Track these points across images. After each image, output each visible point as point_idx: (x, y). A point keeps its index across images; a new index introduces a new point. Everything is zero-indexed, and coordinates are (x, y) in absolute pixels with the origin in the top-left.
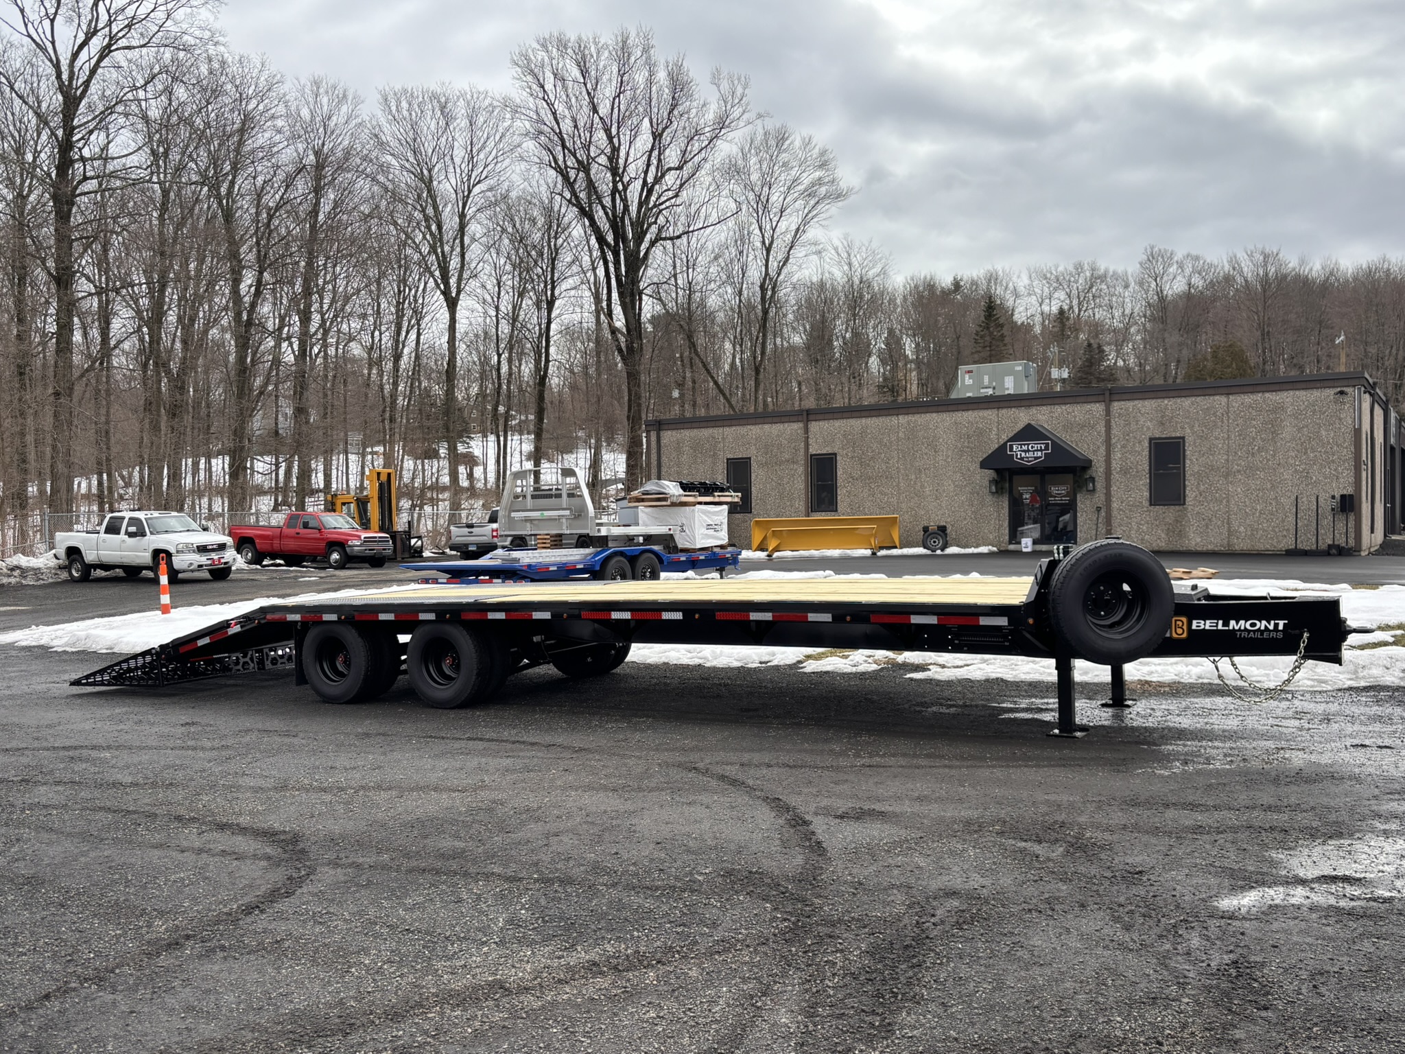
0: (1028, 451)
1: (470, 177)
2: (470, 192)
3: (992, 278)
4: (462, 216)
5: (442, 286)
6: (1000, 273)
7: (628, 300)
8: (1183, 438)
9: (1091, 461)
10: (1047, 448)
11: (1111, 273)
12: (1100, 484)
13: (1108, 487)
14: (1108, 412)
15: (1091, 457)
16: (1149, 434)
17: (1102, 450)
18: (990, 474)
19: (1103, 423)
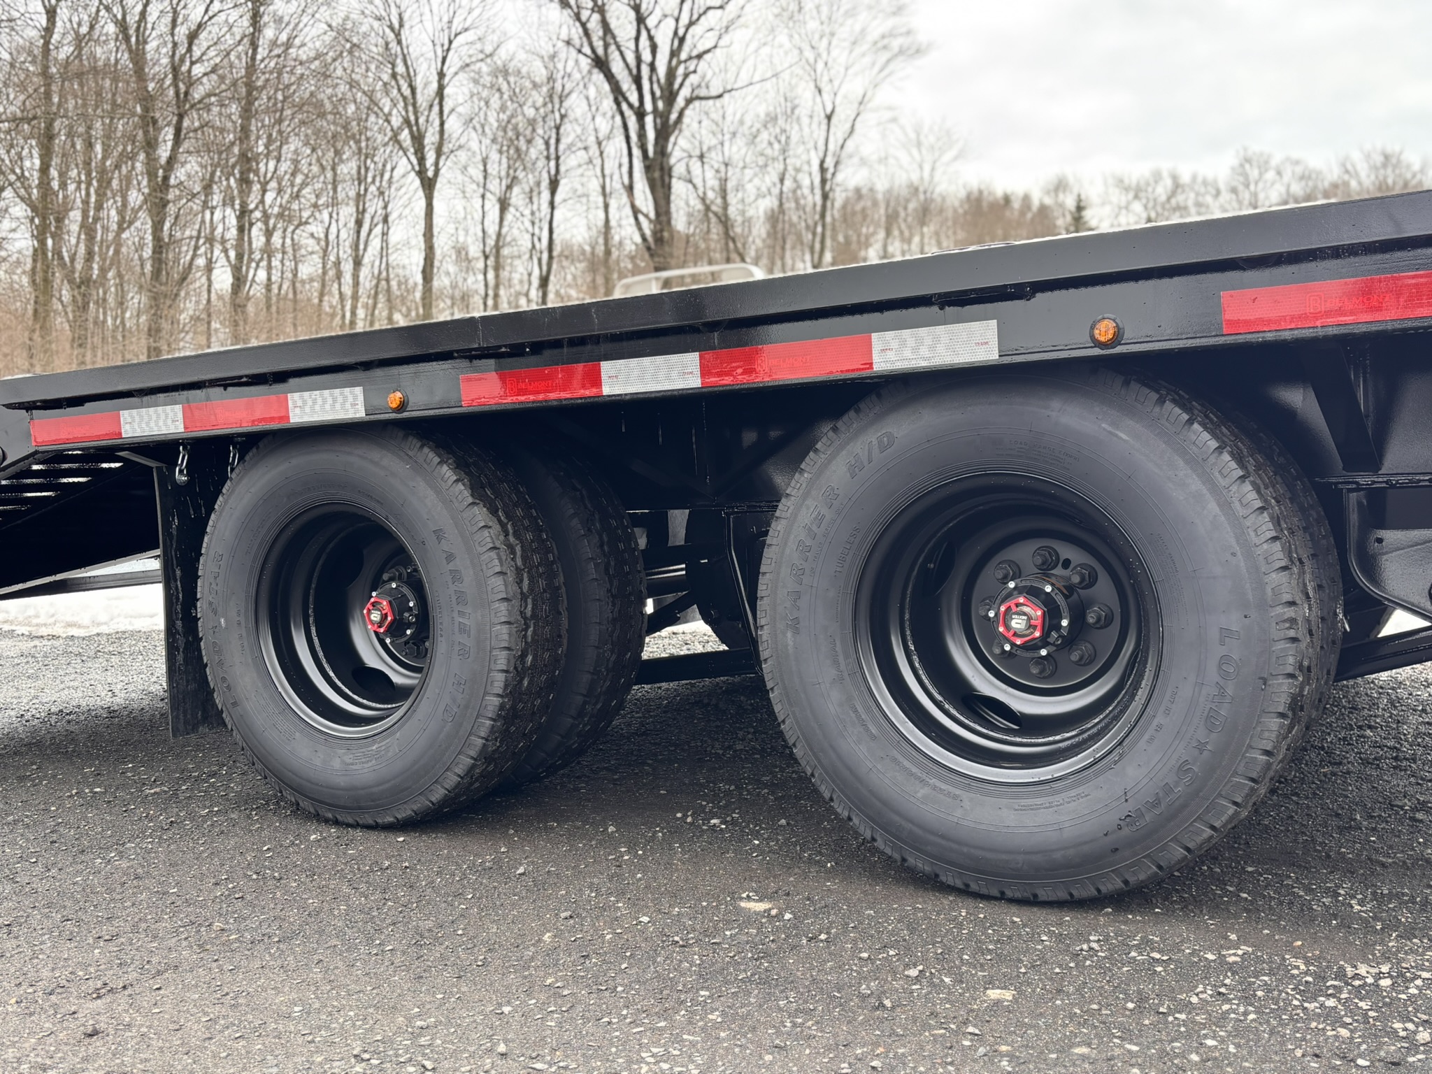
1: (450, 22)
2: (450, 42)
3: (1060, 186)
4: (441, 75)
5: (417, 168)
6: (1071, 180)
7: (657, 174)
11: (1200, 179)
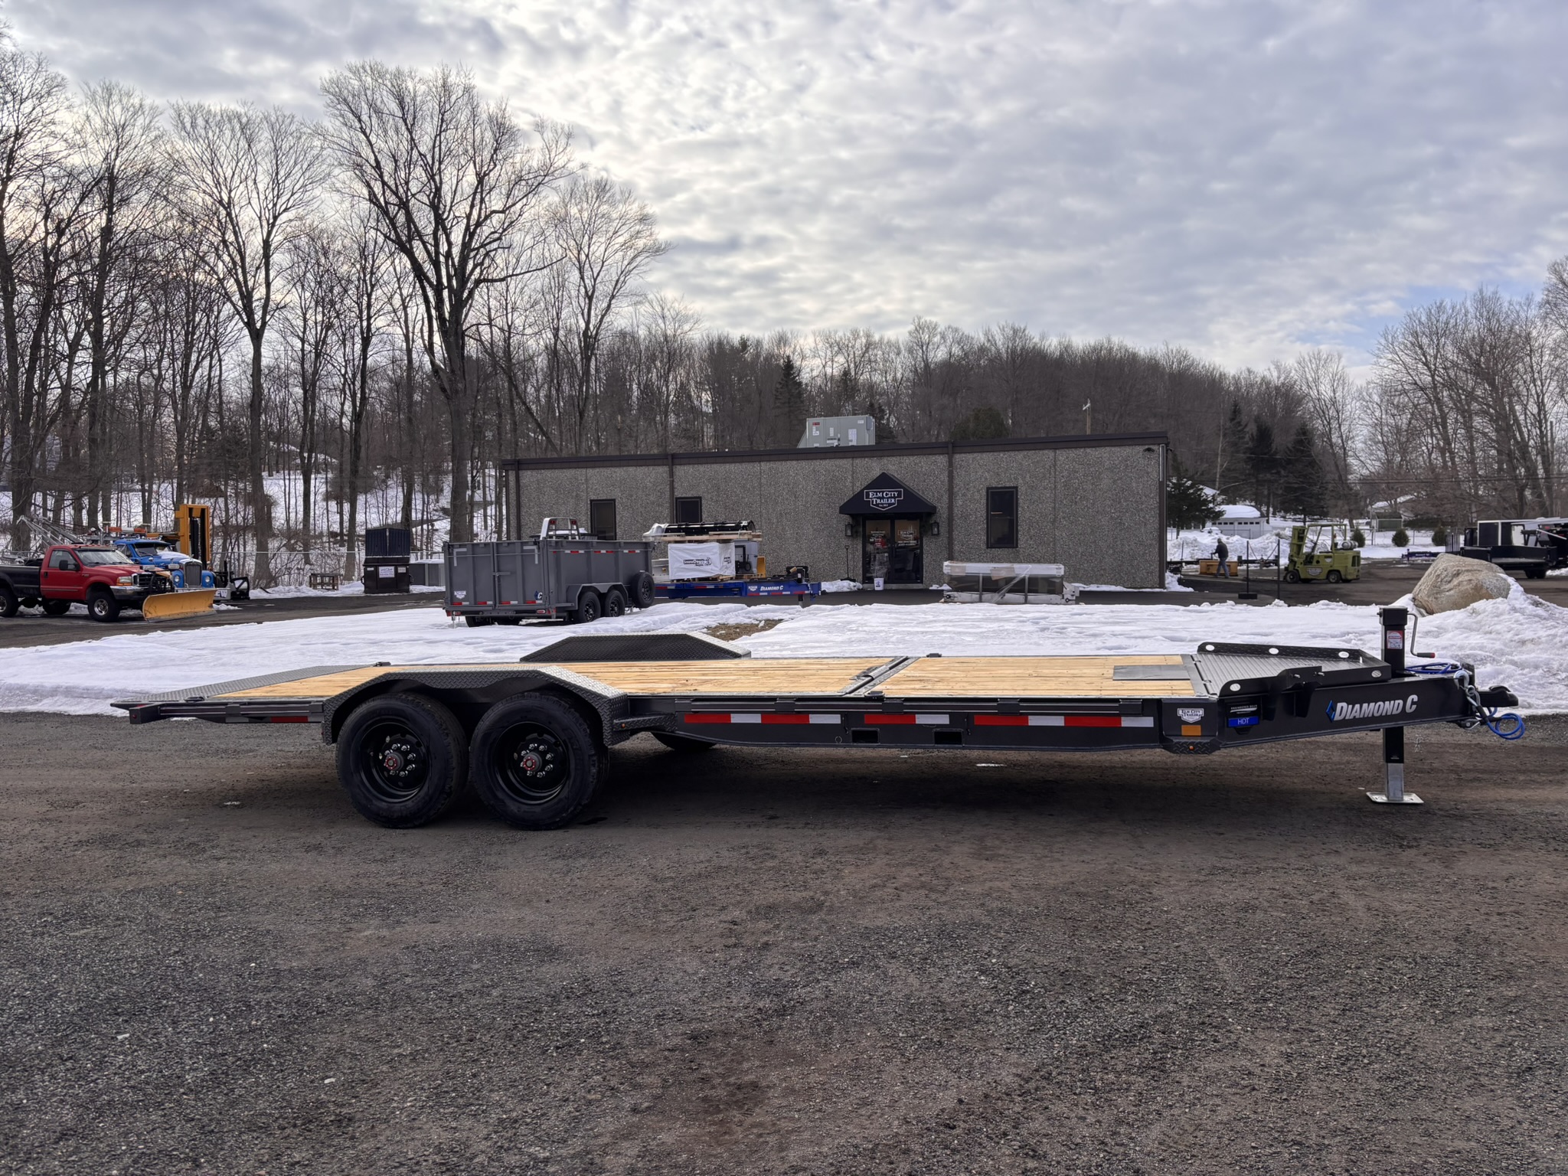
0: (882, 498)
1: (275, 205)
2: (275, 218)
3: (782, 340)
6: (789, 335)
7: (452, 339)
8: (1016, 488)
9: (935, 508)
10: (899, 496)
11: (886, 340)
12: (943, 529)
13: (950, 531)
14: (951, 464)
15: (935, 503)
16: (987, 484)
17: (945, 498)
18: (847, 519)
19: (946, 473)
